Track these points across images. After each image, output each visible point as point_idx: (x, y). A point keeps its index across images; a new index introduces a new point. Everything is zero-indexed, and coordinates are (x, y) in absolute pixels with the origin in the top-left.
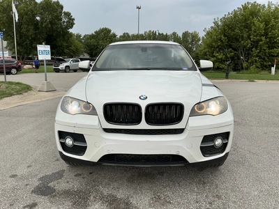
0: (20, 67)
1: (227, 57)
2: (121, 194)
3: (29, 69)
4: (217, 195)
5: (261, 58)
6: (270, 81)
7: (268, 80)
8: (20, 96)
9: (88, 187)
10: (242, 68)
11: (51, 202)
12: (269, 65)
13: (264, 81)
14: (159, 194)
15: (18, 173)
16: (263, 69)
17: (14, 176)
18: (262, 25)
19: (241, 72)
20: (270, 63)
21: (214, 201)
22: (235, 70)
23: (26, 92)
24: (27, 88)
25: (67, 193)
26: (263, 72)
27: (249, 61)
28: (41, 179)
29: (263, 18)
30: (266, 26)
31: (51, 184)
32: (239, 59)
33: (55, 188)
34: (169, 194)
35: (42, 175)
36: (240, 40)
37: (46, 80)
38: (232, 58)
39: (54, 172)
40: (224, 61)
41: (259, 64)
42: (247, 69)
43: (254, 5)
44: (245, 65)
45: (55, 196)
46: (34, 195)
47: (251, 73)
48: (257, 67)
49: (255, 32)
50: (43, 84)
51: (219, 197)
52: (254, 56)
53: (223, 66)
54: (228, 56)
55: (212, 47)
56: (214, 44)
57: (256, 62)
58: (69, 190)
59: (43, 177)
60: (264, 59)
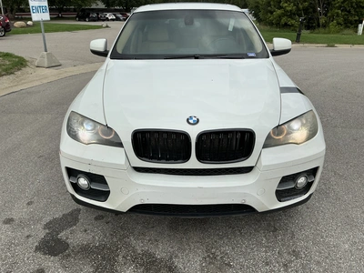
0: (8, 25)
1: (298, 9)
2: (161, 251)
3: (22, 27)
4: (294, 251)
5: (346, 11)
6: (356, 46)
7: (353, 44)
8: (11, 77)
9: (115, 240)
10: (319, 26)
11: (64, 267)
12: (356, 21)
13: (347, 46)
14: (213, 250)
15: (16, 215)
16: (347, 27)
17: (9, 221)
19: (316, 31)
20: (357, 18)
21: (291, 262)
22: (308, 28)
23: (19, 69)
24: (20, 63)
25: (85, 250)
26: (346, 31)
27: (329, 15)
28: (47, 226)
31: (62, 235)
32: (315, 11)
33: (69, 241)
34: (228, 249)
35: (48, 219)
37: (46, 51)
38: (306, 10)
39: (66, 212)
40: (294, 14)
41: (341, 20)
42: (324, 26)
44: (322, 20)
45: (69, 255)
46: (39, 254)
47: (329, 33)
48: (338, 24)
50: (42, 57)
51: (296, 254)
52: (336, 8)
53: (293, 22)
54: (301, 6)
57: (338, 16)
58: (88, 245)
59: (50, 222)
60: (349, 12)
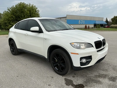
18: (28, 12)
29: (28, 9)
30: (30, 12)
36: (21, 17)
43: (24, 4)
49: (26, 15)
55: (9, 20)
56: (10, 19)
